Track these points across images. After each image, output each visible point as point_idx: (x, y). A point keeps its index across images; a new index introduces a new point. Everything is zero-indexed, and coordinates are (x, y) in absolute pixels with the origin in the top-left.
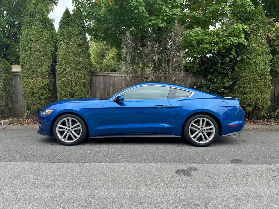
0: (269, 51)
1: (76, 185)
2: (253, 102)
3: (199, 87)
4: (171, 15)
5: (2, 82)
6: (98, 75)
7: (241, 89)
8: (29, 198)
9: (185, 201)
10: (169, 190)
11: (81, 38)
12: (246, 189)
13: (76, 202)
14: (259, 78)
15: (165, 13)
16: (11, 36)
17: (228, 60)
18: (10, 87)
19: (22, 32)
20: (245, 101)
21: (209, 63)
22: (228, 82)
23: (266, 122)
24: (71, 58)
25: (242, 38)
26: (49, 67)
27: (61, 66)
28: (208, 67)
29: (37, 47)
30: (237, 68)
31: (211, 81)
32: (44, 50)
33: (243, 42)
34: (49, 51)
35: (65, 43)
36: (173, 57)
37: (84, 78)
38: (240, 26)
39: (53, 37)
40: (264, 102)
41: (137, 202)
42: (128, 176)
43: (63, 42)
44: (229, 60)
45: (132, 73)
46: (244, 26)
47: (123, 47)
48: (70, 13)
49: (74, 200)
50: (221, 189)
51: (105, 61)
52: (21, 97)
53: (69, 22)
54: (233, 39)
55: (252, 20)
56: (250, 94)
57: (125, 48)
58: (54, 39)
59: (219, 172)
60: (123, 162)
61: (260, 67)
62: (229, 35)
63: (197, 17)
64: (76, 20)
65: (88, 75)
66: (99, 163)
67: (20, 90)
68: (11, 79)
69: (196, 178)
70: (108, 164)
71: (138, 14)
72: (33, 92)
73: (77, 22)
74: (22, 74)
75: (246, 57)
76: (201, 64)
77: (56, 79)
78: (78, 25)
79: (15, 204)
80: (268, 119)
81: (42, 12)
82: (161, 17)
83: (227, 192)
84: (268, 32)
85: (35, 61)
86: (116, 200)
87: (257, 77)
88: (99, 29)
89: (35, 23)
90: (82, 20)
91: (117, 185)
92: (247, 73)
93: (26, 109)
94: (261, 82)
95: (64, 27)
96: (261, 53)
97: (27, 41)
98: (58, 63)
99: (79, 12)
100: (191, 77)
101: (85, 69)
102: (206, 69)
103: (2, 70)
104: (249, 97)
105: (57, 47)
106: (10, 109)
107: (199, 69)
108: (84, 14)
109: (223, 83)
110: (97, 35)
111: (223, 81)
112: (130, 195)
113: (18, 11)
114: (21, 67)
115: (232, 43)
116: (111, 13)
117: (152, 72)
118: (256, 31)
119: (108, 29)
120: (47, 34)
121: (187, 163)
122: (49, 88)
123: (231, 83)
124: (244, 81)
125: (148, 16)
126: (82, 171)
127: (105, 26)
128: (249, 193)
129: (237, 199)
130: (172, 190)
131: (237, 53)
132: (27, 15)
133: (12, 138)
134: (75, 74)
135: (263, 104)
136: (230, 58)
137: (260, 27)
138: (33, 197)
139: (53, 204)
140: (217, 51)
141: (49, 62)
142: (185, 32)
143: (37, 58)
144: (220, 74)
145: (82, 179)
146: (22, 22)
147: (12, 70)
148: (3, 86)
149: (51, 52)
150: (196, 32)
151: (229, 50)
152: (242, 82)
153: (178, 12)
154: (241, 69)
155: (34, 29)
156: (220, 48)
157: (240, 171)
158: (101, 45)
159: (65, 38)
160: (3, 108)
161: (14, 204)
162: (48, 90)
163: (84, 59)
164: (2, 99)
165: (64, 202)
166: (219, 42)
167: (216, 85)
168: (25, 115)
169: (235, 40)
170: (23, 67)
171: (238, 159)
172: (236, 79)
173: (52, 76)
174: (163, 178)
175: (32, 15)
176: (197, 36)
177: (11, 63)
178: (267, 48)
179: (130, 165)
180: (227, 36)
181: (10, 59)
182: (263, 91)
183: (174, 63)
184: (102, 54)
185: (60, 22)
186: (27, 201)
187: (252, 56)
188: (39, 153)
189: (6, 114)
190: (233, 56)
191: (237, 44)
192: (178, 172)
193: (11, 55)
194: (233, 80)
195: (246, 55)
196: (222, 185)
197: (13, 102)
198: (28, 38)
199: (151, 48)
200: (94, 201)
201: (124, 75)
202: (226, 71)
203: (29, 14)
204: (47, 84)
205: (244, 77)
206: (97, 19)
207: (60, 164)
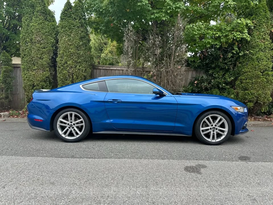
0: (271, 47)
1: (83, 183)
2: (255, 98)
3: (200, 82)
4: (174, 9)
5: (2, 74)
6: (98, 68)
7: (242, 84)
8: (35, 197)
9: (200, 202)
10: (181, 189)
11: (82, 30)
12: (260, 188)
13: (85, 202)
14: (262, 74)
15: (168, 6)
16: (10, 27)
17: (230, 55)
18: (10, 79)
19: (22, 23)
20: (246, 97)
21: (211, 58)
22: (230, 78)
23: (266, 118)
24: (72, 50)
25: (245, 33)
26: (49, 59)
27: (62, 58)
28: (210, 62)
29: (38, 39)
30: (239, 64)
31: (212, 76)
32: (45, 42)
33: (246, 37)
34: (49, 43)
35: (66, 35)
36: (175, 51)
37: (85, 71)
38: (244, 21)
39: (54, 29)
40: (265, 98)
41: (149, 202)
42: (136, 173)
43: (65, 34)
44: (232, 55)
45: (133, 67)
46: (247, 21)
47: (125, 41)
48: (72, 5)
49: (83, 199)
50: (234, 188)
51: (103, 55)
52: (21, 89)
53: (71, 14)
54: (236, 34)
55: (255, 15)
56: (252, 89)
57: (126, 41)
58: (55, 31)
59: (229, 170)
60: (128, 158)
61: (263, 63)
62: (232, 29)
63: (200, 11)
64: (77, 11)
65: (89, 68)
66: (104, 158)
67: (20, 82)
68: (11, 71)
69: (207, 176)
70: (114, 159)
71: (141, 7)
72: (33, 85)
73: (79, 14)
74: (22, 67)
75: (249, 52)
76: (202, 59)
77: (57, 72)
78: (80, 17)
79: (21, 202)
80: (267, 115)
81: (43, 3)
82: (164, 10)
83: (242, 192)
84: (271, 28)
85: (36, 53)
86: (127, 199)
87: (259, 73)
88: (99, 22)
89: (36, 14)
90: (83, 12)
91: (126, 183)
92: (249, 69)
93: (26, 102)
94: (264, 77)
95: (65, 19)
96: (264, 49)
97: (27, 33)
98: (59, 56)
99: (81, 4)
100: (192, 71)
101: (86, 62)
102: (207, 64)
103: (2, 62)
104: (251, 92)
105: (58, 39)
106: (10, 101)
107: (200, 64)
108: (86, 6)
109: (225, 79)
110: (98, 28)
111: (224, 76)
112: (141, 194)
113: (18, 2)
114: (22, 59)
115: (235, 38)
116: (113, 5)
117: (154, 66)
118: (259, 26)
119: (109, 22)
120: (48, 25)
121: (194, 160)
122: (50, 81)
123: (232, 78)
124: (246, 77)
125: (151, 9)
126: (87, 166)
127: (107, 18)
128: (265, 193)
129: (253, 200)
130: (184, 188)
131: (239, 48)
132: (28, 6)
133: (12, 131)
134: (76, 67)
135: (265, 100)
136: (233, 53)
137: (264, 22)
138: (39, 195)
139: (61, 203)
140: (219, 46)
141: (49, 54)
142: (189, 26)
143: (38, 50)
144: (222, 69)
145: (88, 176)
146: (22, 13)
147: (12, 62)
148: (3, 78)
149: (52, 44)
150: (199, 26)
151: (231, 45)
152: (244, 78)
153: (181, 5)
154: (243, 64)
155: (35, 21)
156: (222, 43)
157: (251, 169)
158: (99, 39)
159: (66, 30)
160: (3, 100)
161: (19, 203)
162: (48, 82)
163: (86, 52)
164: (2, 91)
165: (72, 201)
166: (222, 37)
167: (218, 80)
168: (25, 108)
169: (238, 35)
170: (24, 59)
171: (246, 156)
172: (237, 75)
173: (53, 68)
174: (172, 176)
175: (33, 7)
176: (199, 30)
177: (11, 55)
178: (270, 43)
179: (137, 161)
180: (230, 31)
181: (10, 51)
182: (265, 87)
183: (176, 57)
184: (99, 48)
185: (62, 14)
186: (33, 200)
187: (255, 52)
188: (41, 147)
189: (6, 107)
190: (235, 52)
191: (240, 39)
192: (187, 169)
193: (11, 47)
194: (235, 76)
195: (249, 51)
196: (235, 184)
197: (13, 94)
198: (28, 29)
199: (153, 42)
200: (104, 201)
201: (125, 69)
202: (228, 66)
203: (30, 5)
204: (48, 77)
205: (246, 72)
206: (98, 11)
207: (65, 159)
